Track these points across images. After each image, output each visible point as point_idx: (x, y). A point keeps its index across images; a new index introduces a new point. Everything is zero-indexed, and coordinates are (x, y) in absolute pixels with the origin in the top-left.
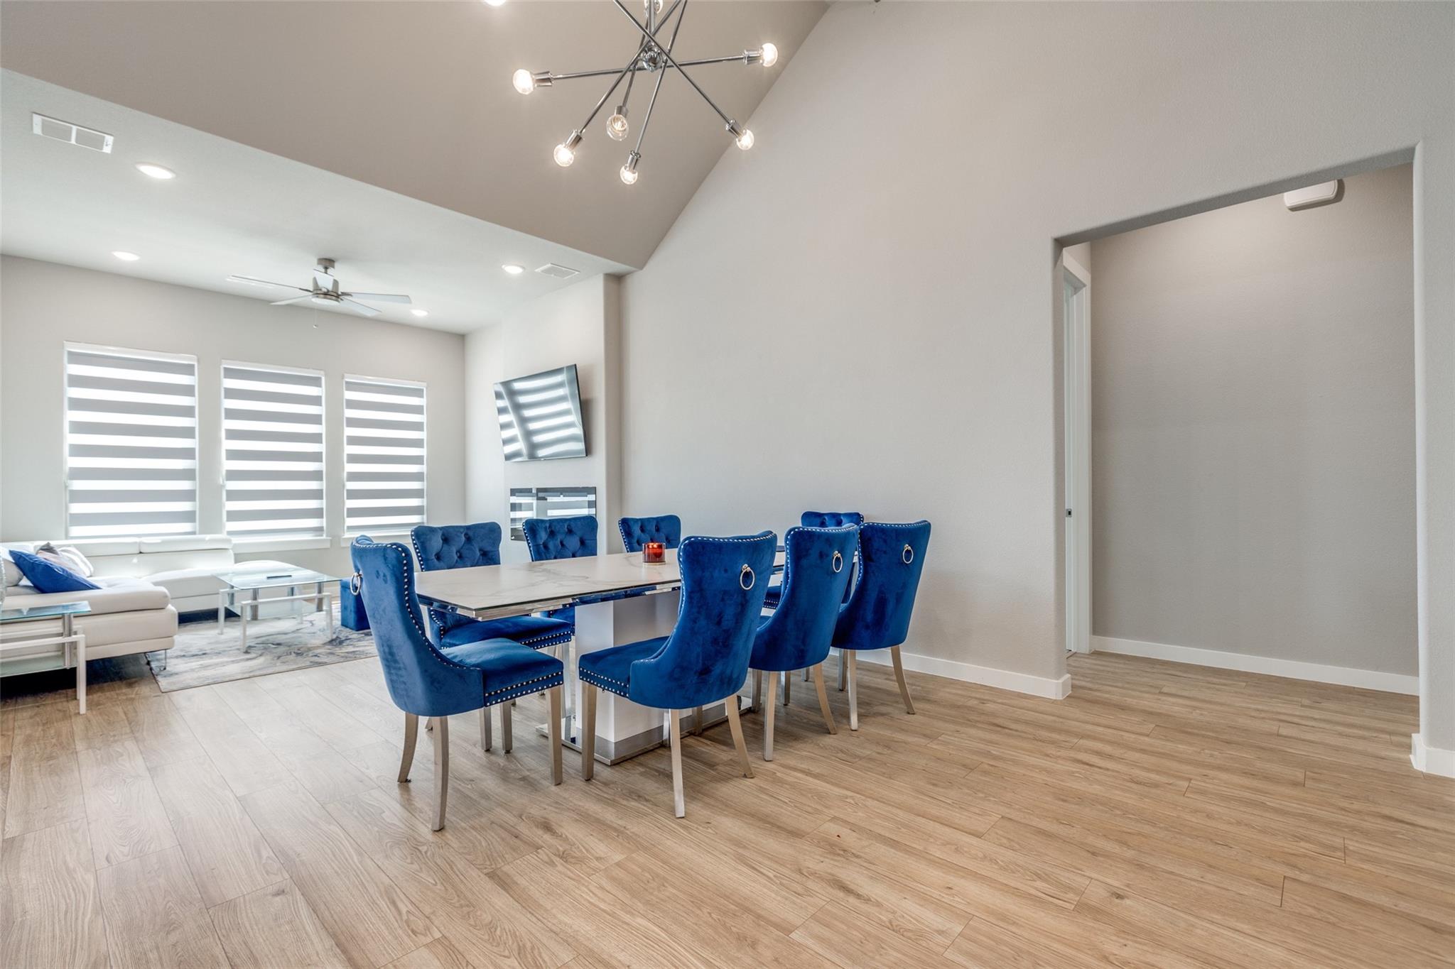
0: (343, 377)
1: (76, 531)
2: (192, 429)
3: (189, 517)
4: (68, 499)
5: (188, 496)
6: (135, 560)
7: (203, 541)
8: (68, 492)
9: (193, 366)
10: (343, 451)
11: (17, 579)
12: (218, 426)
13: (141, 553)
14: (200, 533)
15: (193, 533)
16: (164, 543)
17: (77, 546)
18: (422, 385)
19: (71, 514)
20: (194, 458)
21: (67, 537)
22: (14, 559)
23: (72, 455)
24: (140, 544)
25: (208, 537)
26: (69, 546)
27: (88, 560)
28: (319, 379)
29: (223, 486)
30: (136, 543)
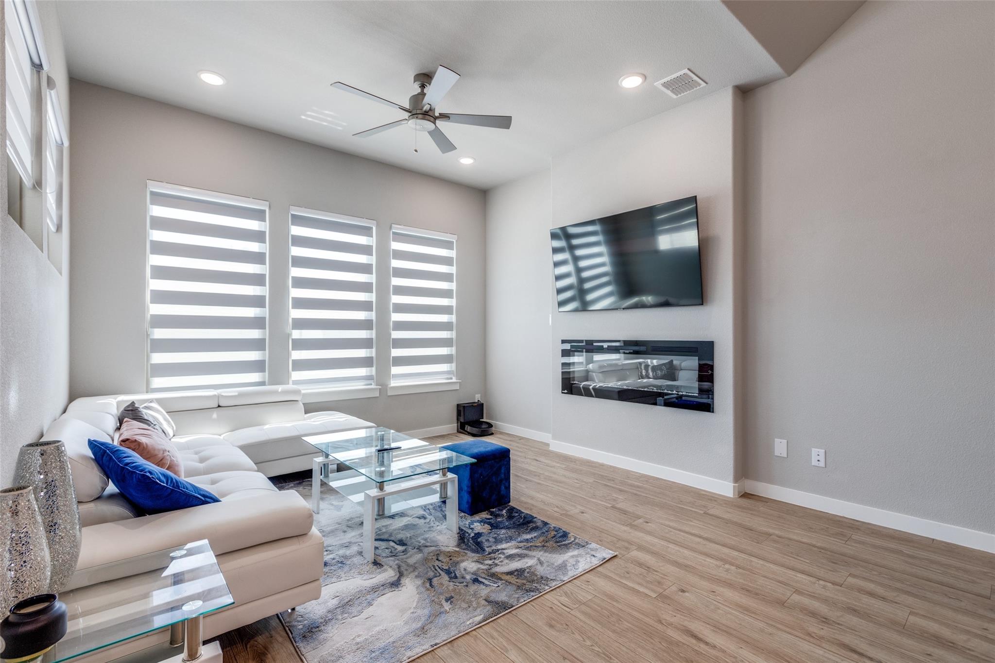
0: (391, 228)
1: (158, 382)
2: (262, 276)
3: (258, 366)
4: (149, 350)
5: (258, 345)
6: (215, 416)
7: (276, 392)
8: (149, 341)
9: (264, 212)
10: (390, 301)
11: (100, 489)
12: (286, 273)
13: (219, 406)
14: (270, 384)
15: (262, 383)
16: (241, 395)
17: (159, 401)
18: (453, 238)
19: (151, 364)
20: (263, 306)
21: (149, 390)
22: (94, 454)
23: (153, 301)
24: (218, 397)
25: (280, 388)
26: (151, 401)
27: (169, 415)
28: (370, 229)
29: (289, 335)
30: (215, 396)
